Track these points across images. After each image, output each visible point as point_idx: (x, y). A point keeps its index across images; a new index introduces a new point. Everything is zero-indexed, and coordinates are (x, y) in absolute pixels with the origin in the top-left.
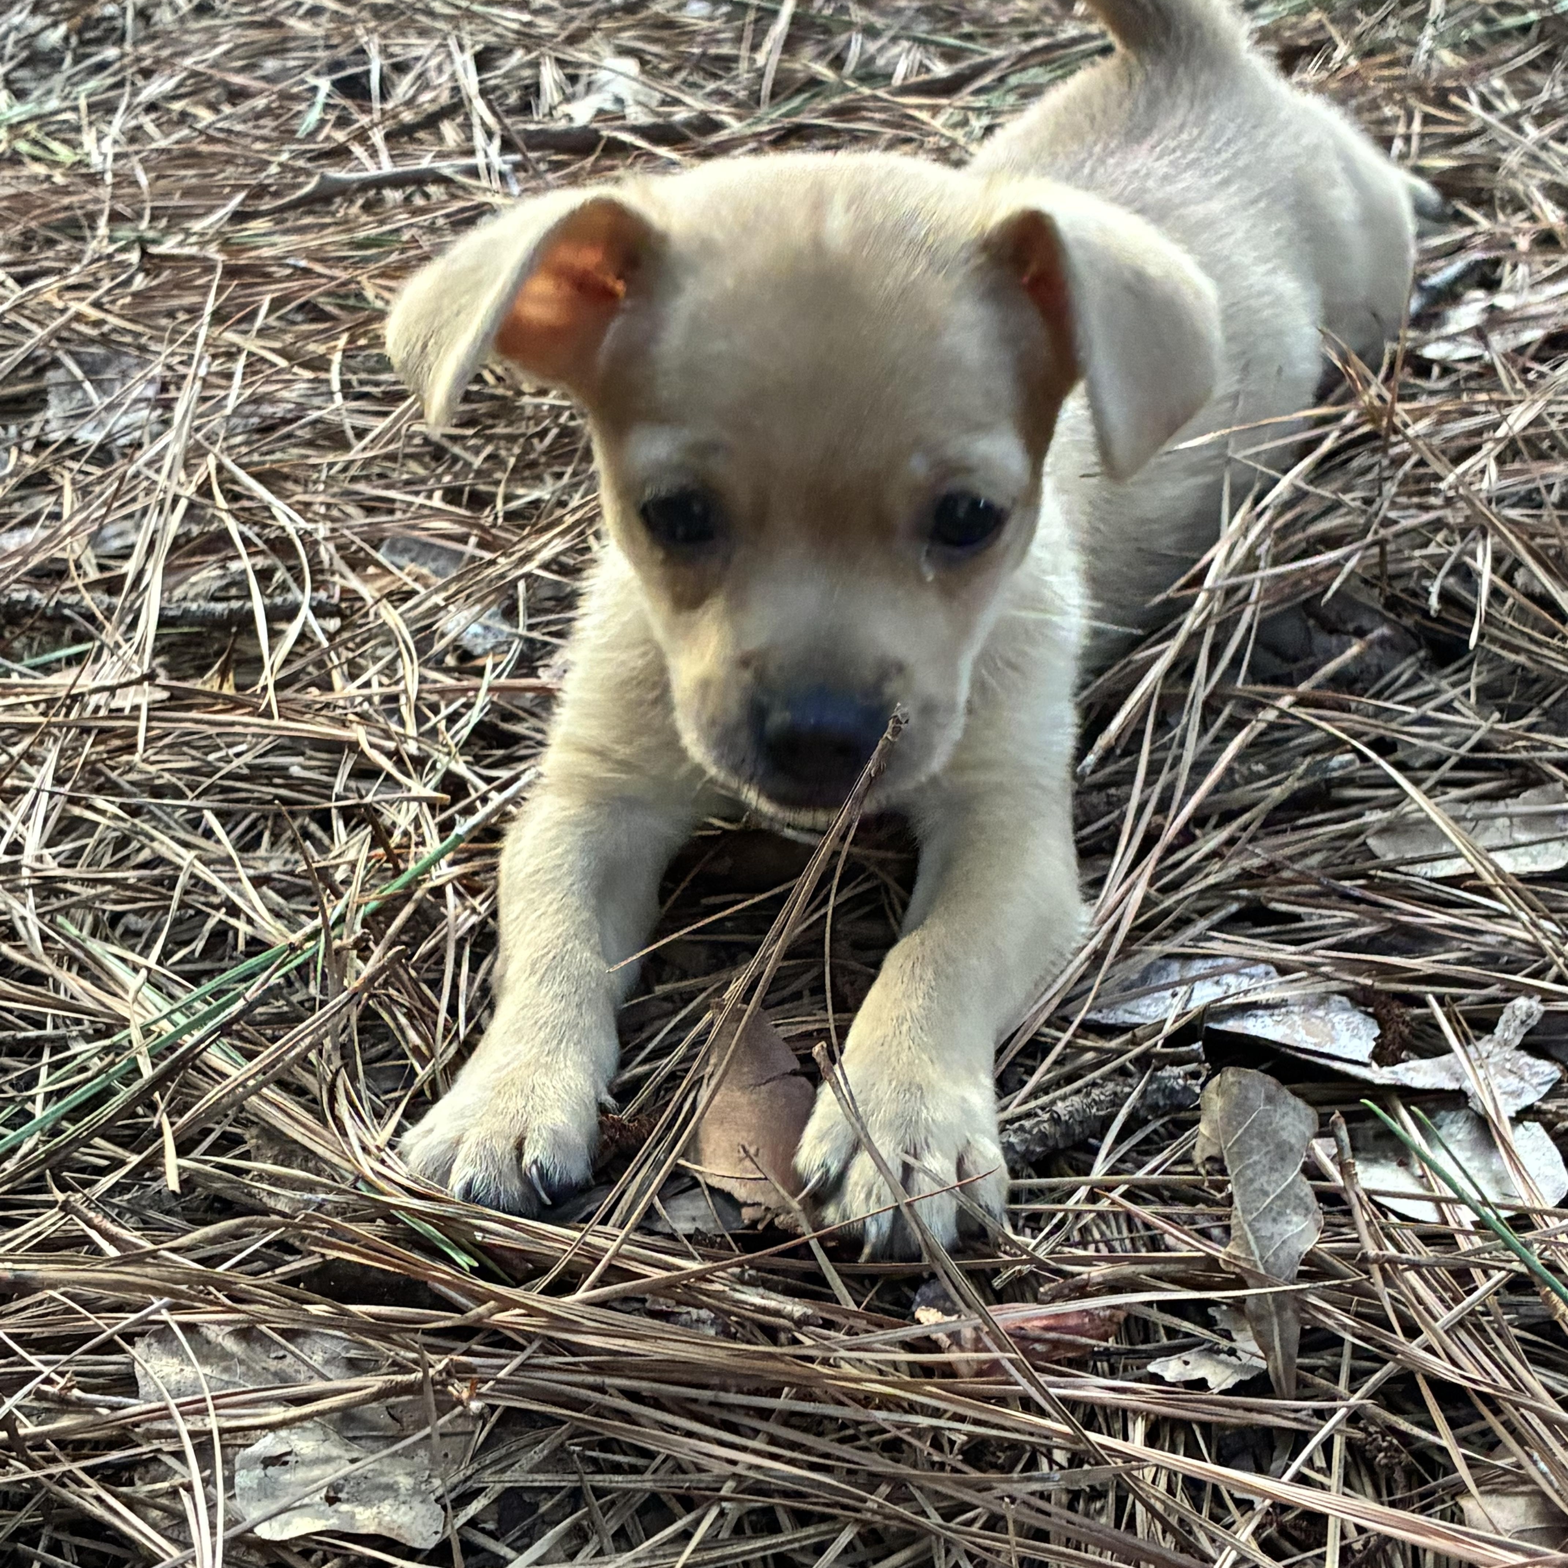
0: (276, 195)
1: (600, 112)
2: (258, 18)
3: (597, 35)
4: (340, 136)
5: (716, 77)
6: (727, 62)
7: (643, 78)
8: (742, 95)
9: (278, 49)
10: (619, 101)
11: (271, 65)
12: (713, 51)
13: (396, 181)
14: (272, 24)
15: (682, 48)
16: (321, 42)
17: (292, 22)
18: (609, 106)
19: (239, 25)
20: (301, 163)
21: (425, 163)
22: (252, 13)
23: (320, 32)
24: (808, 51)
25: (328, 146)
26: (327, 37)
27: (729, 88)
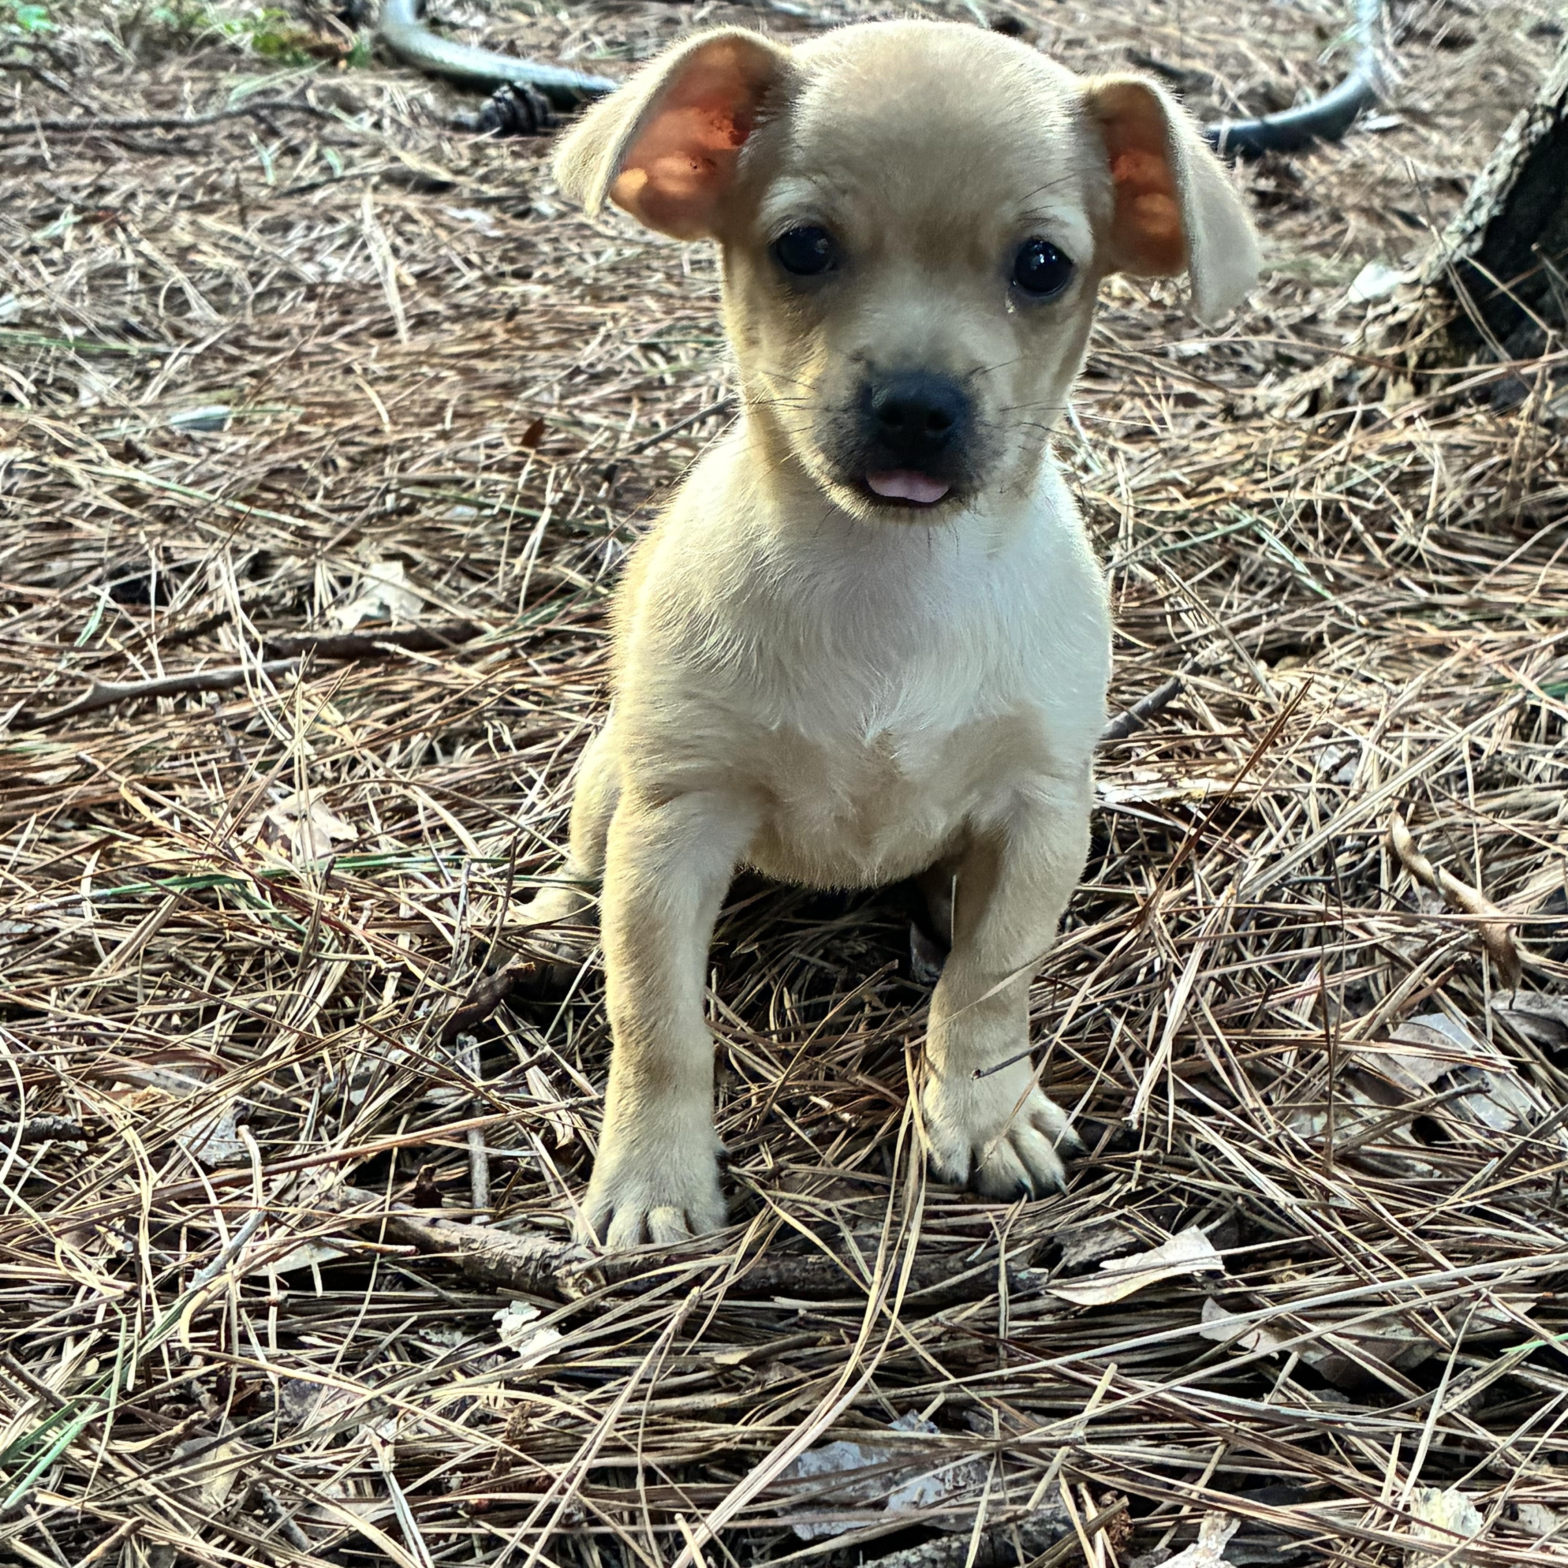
0: (54, 703)
1: (366, 618)
2: (48, 519)
3: (366, 541)
4: (117, 645)
5: (479, 579)
6: (489, 565)
7: (408, 585)
8: (502, 598)
9: (63, 550)
10: (384, 608)
11: (57, 567)
12: (474, 556)
13: (168, 691)
14: (62, 526)
15: (446, 552)
16: (105, 544)
17: (77, 523)
18: (374, 612)
19: (27, 527)
20: (77, 672)
21: (198, 672)
22: (41, 514)
23: (105, 534)
24: (564, 555)
25: (104, 655)
26: (112, 539)
27: (489, 591)
